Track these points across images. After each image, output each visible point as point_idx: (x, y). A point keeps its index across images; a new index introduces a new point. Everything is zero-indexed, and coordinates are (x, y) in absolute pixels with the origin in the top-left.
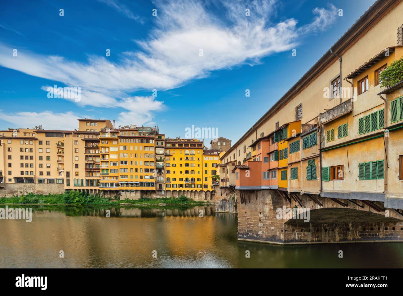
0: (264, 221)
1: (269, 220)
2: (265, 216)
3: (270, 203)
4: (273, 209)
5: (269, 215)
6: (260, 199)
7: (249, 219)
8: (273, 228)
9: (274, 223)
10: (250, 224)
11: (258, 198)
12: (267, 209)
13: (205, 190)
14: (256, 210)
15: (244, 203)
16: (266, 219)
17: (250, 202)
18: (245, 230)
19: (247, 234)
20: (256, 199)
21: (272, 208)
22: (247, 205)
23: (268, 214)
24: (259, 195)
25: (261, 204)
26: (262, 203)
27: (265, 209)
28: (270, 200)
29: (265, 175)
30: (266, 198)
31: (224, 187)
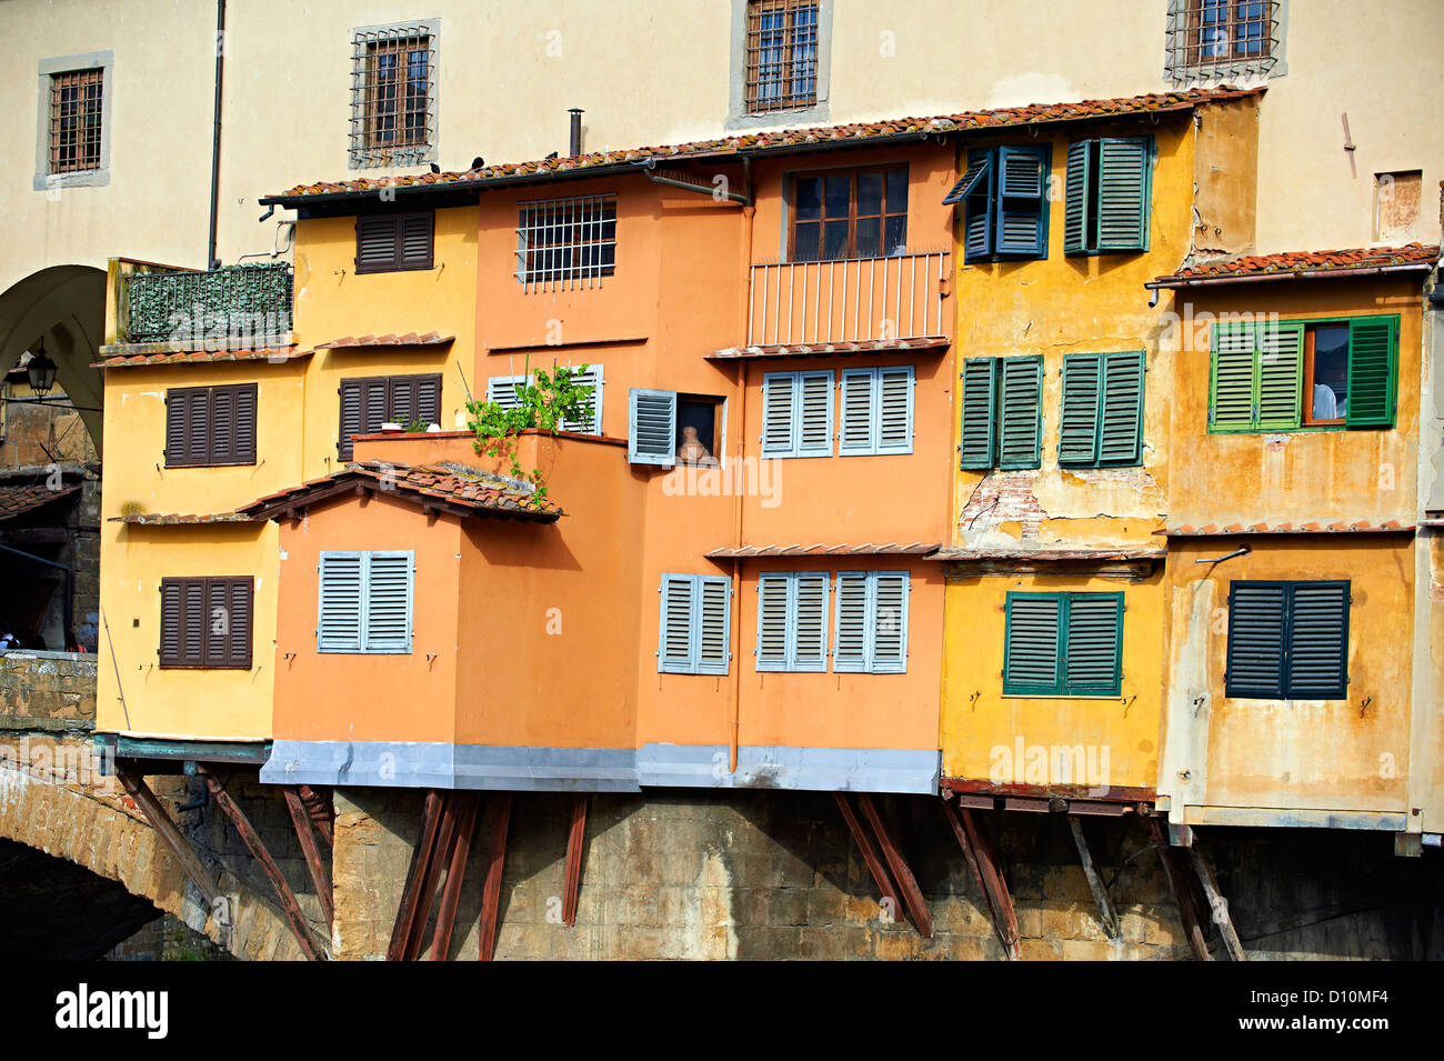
6: (610, 912)
24: (603, 864)
28: (718, 917)
29: (678, 618)
30: (674, 894)
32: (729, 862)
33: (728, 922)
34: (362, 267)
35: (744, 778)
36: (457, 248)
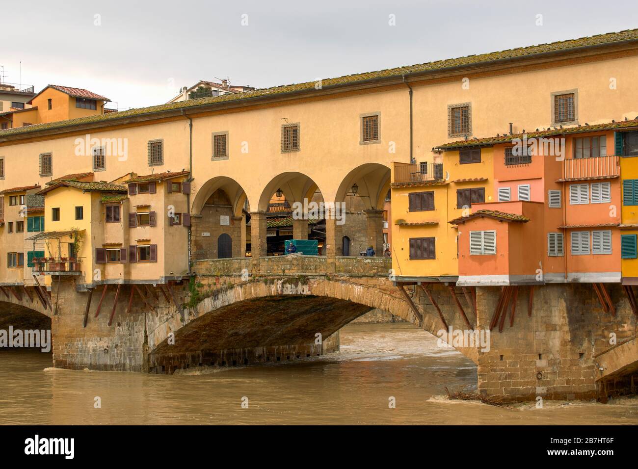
0: (549, 378)
1: (561, 374)
2: (552, 363)
3: (562, 325)
4: (570, 341)
5: (562, 360)
6: (539, 313)
7: (510, 376)
9: (574, 382)
10: (514, 393)
11: (534, 312)
12: (556, 340)
14: (529, 345)
15: (497, 329)
16: (554, 373)
17: (512, 326)
20: (527, 314)
21: (568, 337)
22: (504, 333)
23: (558, 356)
24: (537, 302)
25: (540, 329)
26: (544, 326)
27: (551, 343)
28: (563, 314)
29: (552, 243)
30: (553, 309)
31: (113, 287)
32: (565, 301)
33: (565, 315)
34: (462, 162)
35: (570, 280)
36: (488, 157)
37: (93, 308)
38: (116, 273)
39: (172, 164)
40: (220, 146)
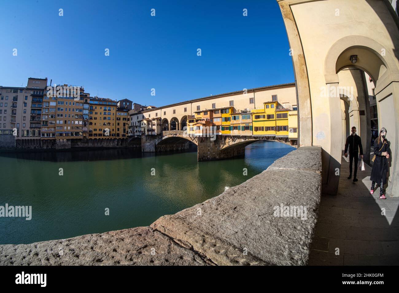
0: (210, 151)
1: (213, 150)
7: (203, 150)
8: (214, 154)
9: (215, 151)
10: (204, 153)
11: (208, 140)
13: (118, 138)
14: (207, 145)
17: (204, 142)
18: (202, 157)
19: (203, 158)
21: (214, 144)
26: (209, 142)
27: (211, 145)
31: (150, 135)
34: (198, 115)
36: (201, 114)
37: (147, 138)
38: (150, 133)
39: (159, 116)
40: (165, 113)
